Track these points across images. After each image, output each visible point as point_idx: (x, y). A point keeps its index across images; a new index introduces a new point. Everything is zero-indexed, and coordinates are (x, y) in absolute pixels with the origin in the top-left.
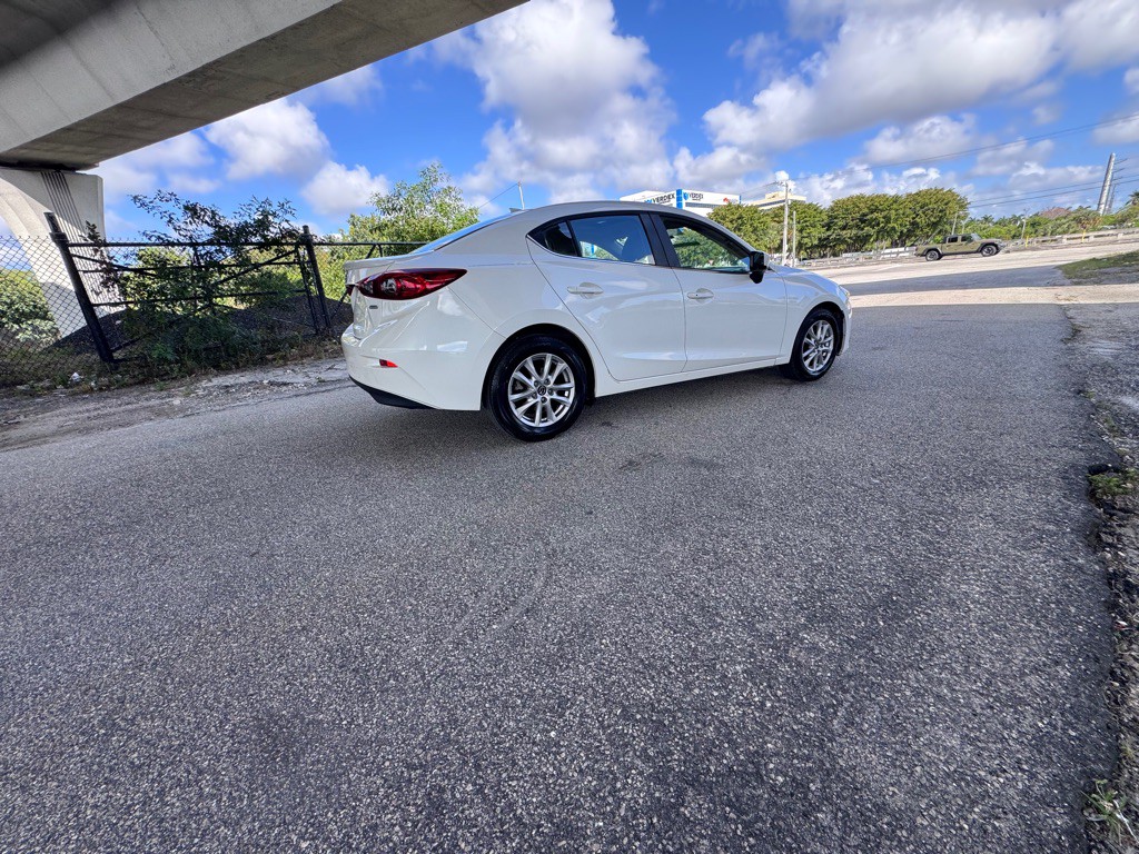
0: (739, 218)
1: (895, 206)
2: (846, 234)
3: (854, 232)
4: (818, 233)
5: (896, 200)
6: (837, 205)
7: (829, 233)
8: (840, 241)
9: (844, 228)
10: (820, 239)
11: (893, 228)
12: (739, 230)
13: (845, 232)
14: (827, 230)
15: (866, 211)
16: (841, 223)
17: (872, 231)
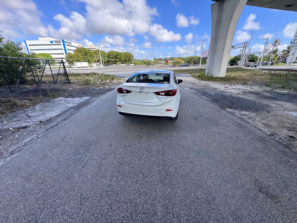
0: (85, 52)
1: (121, 55)
2: (113, 60)
3: (114, 60)
4: (107, 59)
5: (121, 53)
6: (109, 52)
7: (109, 59)
8: (112, 61)
9: (112, 58)
10: (107, 60)
11: (122, 60)
12: (86, 55)
13: (112, 59)
14: (109, 58)
15: (116, 55)
16: (111, 57)
17: (118, 60)
